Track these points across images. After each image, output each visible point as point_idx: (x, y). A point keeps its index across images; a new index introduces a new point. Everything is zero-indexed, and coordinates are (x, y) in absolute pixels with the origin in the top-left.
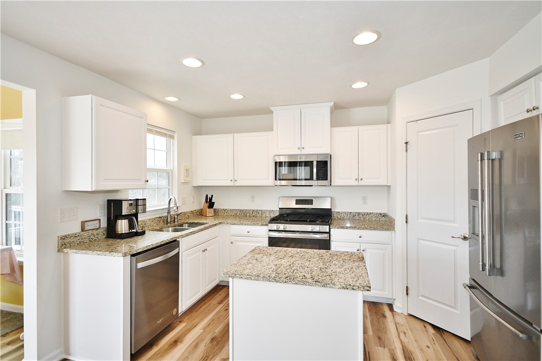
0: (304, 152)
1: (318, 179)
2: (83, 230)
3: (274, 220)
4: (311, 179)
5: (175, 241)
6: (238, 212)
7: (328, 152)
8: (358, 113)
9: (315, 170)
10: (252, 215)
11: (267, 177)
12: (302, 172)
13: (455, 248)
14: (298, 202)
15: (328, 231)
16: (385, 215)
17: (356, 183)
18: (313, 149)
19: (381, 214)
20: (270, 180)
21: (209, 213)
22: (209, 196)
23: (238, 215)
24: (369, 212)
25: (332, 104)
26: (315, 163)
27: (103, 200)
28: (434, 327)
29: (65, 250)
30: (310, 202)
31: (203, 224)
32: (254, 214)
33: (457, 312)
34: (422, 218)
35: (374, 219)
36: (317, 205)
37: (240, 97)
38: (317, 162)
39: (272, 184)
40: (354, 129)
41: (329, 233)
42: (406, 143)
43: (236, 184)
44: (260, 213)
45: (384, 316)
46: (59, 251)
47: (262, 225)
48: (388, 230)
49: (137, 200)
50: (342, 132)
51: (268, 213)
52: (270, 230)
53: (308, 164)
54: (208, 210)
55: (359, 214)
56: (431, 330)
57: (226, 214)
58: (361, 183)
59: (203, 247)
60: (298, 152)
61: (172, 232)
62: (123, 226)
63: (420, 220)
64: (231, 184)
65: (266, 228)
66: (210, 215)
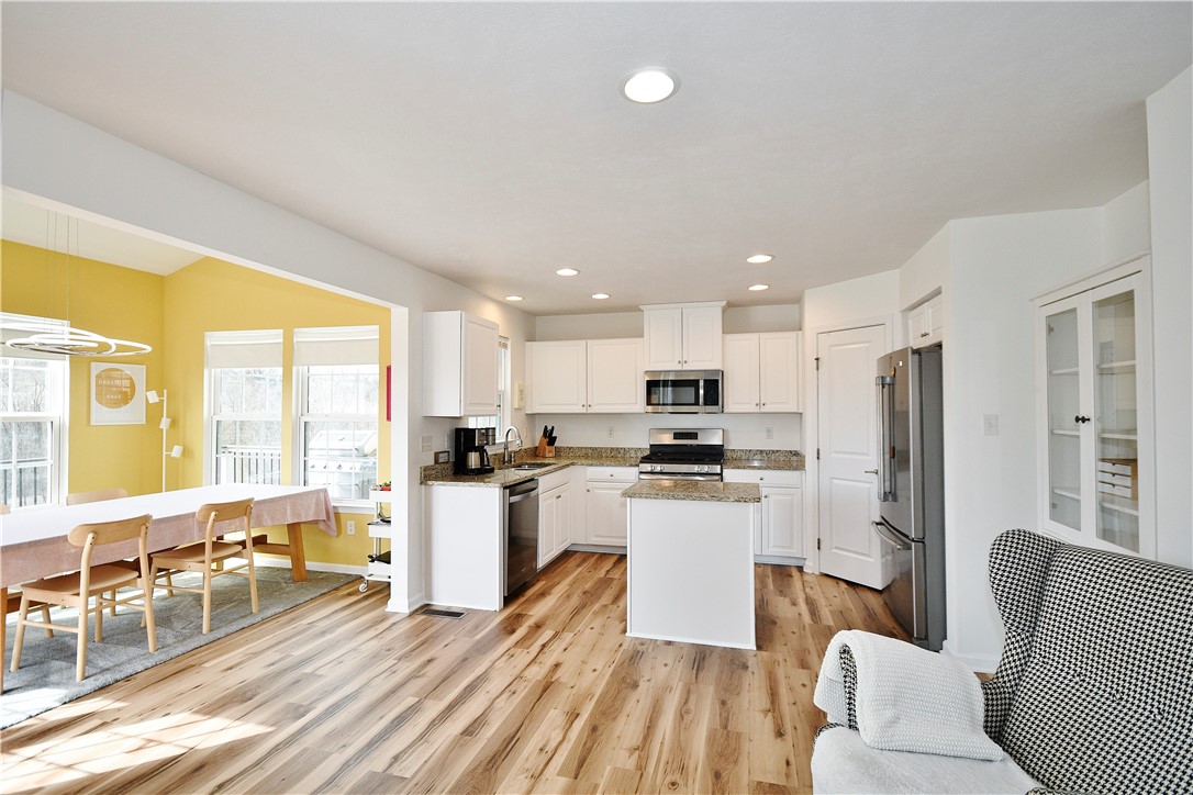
0: (686, 367)
1: (705, 404)
2: (436, 462)
3: (646, 460)
4: (697, 403)
5: (532, 480)
6: (590, 451)
7: (719, 367)
8: (760, 314)
9: (701, 392)
10: (610, 455)
11: (636, 400)
12: (688, 393)
13: (869, 485)
14: (677, 436)
15: (719, 472)
16: (796, 454)
17: (756, 410)
18: (699, 360)
19: (790, 452)
20: (639, 404)
21: (551, 451)
22: (550, 428)
23: (590, 455)
24: (775, 449)
25: (724, 303)
26: (701, 383)
27: (448, 428)
28: (848, 583)
29: (430, 483)
30: (693, 435)
31: (550, 464)
32: (613, 454)
33: (871, 560)
34: (836, 452)
35: (781, 458)
36: (702, 440)
38: (705, 381)
39: (642, 411)
40: (754, 336)
41: (721, 474)
42: (817, 359)
43: (590, 411)
44: (622, 452)
45: (791, 576)
46: (421, 483)
47: (631, 465)
48: (796, 469)
49: (487, 429)
50: (743, 343)
51: (633, 452)
52: (641, 473)
53: (695, 383)
54: (547, 447)
55: (761, 452)
56: (843, 585)
57: (569, 453)
58: (764, 409)
59: (556, 492)
60: (679, 368)
62: (473, 459)
63: (833, 455)
64: (584, 411)
65: (636, 470)
66: (551, 455)
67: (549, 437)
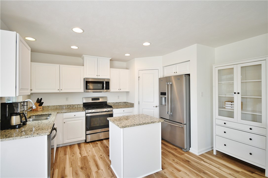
0: (99, 77)
1: (106, 89)
4: (103, 89)
6: (58, 107)
7: (109, 78)
9: (105, 85)
10: (67, 108)
12: (100, 86)
14: (93, 99)
16: (125, 103)
17: (118, 91)
18: (102, 76)
19: (124, 102)
20: (82, 89)
21: (40, 109)
22: (40, 99)
23: (58, 108)
24: (120, 102)
25: (111, 58)
26: (105, 83)
30: (98, 99)
32: (68, 107)
35: (122, 104)
36: (101, 100)
37: (76, 48)
39: (84, 91)
40: (118, 70)
42: (139, 77)
43: (61, 91)
44: (72, 106)
48: (132, 107)
49: (23, 102)
50: (115, 71)
51: (76, 106)
52: (87, 113)
53: (102, 83)
54: (39, 107)
55: (117, 103)
57: (49, 109)
58: (120, 91)
60: (97, 77)
61: (32, 121)
62: (15, 120)
63: (143, 103)
64: (58, 91)
65: (84, 113)
66: (40, 110)
67: (40, 102)
